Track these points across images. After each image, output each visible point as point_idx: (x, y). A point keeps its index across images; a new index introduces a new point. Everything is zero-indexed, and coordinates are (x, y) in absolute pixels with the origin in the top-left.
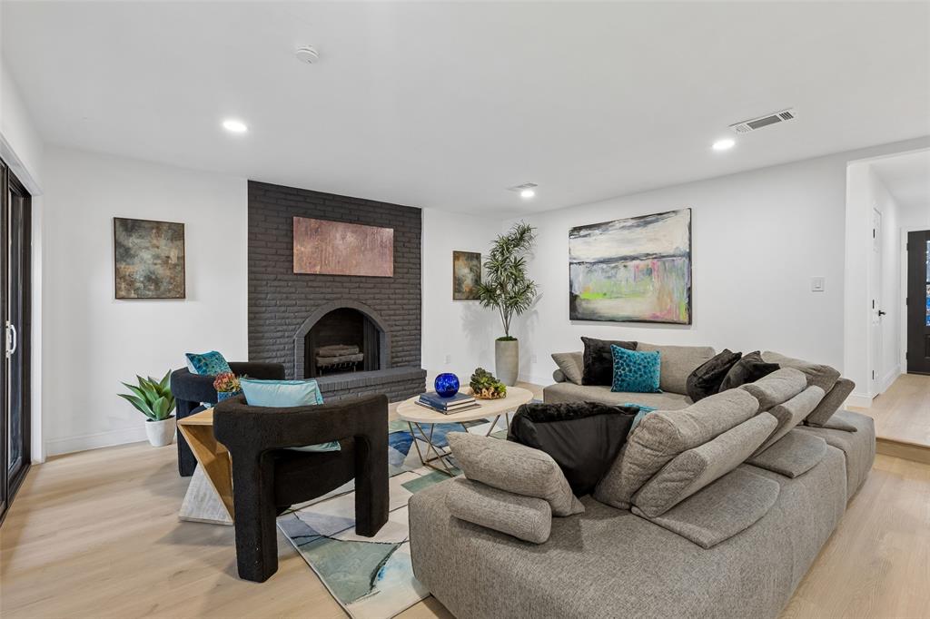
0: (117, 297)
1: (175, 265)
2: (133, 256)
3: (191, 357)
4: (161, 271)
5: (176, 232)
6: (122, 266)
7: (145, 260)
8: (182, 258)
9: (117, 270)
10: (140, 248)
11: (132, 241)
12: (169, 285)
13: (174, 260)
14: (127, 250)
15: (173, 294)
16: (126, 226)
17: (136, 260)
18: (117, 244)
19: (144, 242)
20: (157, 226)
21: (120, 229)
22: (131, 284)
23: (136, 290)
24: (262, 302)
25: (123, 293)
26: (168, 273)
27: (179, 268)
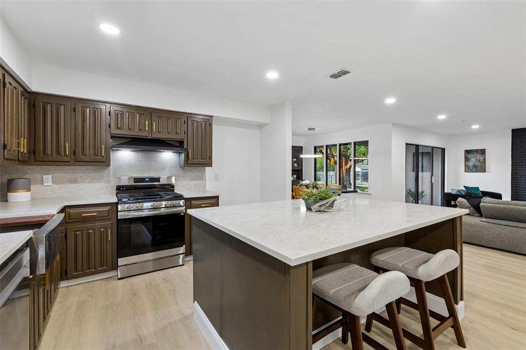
0: (465, 171)
1: (482, 162)
2: (469, 160)
4: (478, 164)
5: (483, 152)
6: (467, 163)
7: (473, 161)
8: (485, 160)
9: (465, 164)
10: (472, 158)
11: (469, 156)
12: (481, 168)
13: (482, 160)
14: (468, 158)
15: (481, 171)
16: (468, 152)
17: (470, 161)
18: (465, 157)
19: (473, 156)
20: (476, 151)
21: (466, 153)
22: (469, 168)
23: (470, 170)
25: (467, 170)
26: (480, 164)
27: (483, 163)
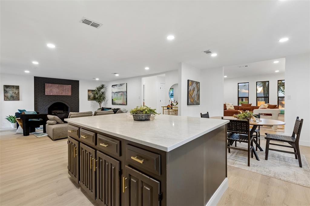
0: (4, 100)
1: (17, 94)
2: (8, 92)
3: (19, 110)
4: (14, 95)
5: (17, 87)
6: (6, 94)
7: (10, 93)
8: (19, 93)
9: (4, 95)
10: (9, 91)
11: (8, 89)
12: (16, 98)
13: (17, 93)
14: (7, 91)
15: (17, 99)
16: (6, 87)
17: (9, 93)
18: (4, 90)
19: (10, 90)
20: (13, 86)
21: (5, 87)
22: (7, 98)
23: (9, 99)
24: (38, 101)
25: (6, 99)
26: (15, 95)
27: (18, 94)
